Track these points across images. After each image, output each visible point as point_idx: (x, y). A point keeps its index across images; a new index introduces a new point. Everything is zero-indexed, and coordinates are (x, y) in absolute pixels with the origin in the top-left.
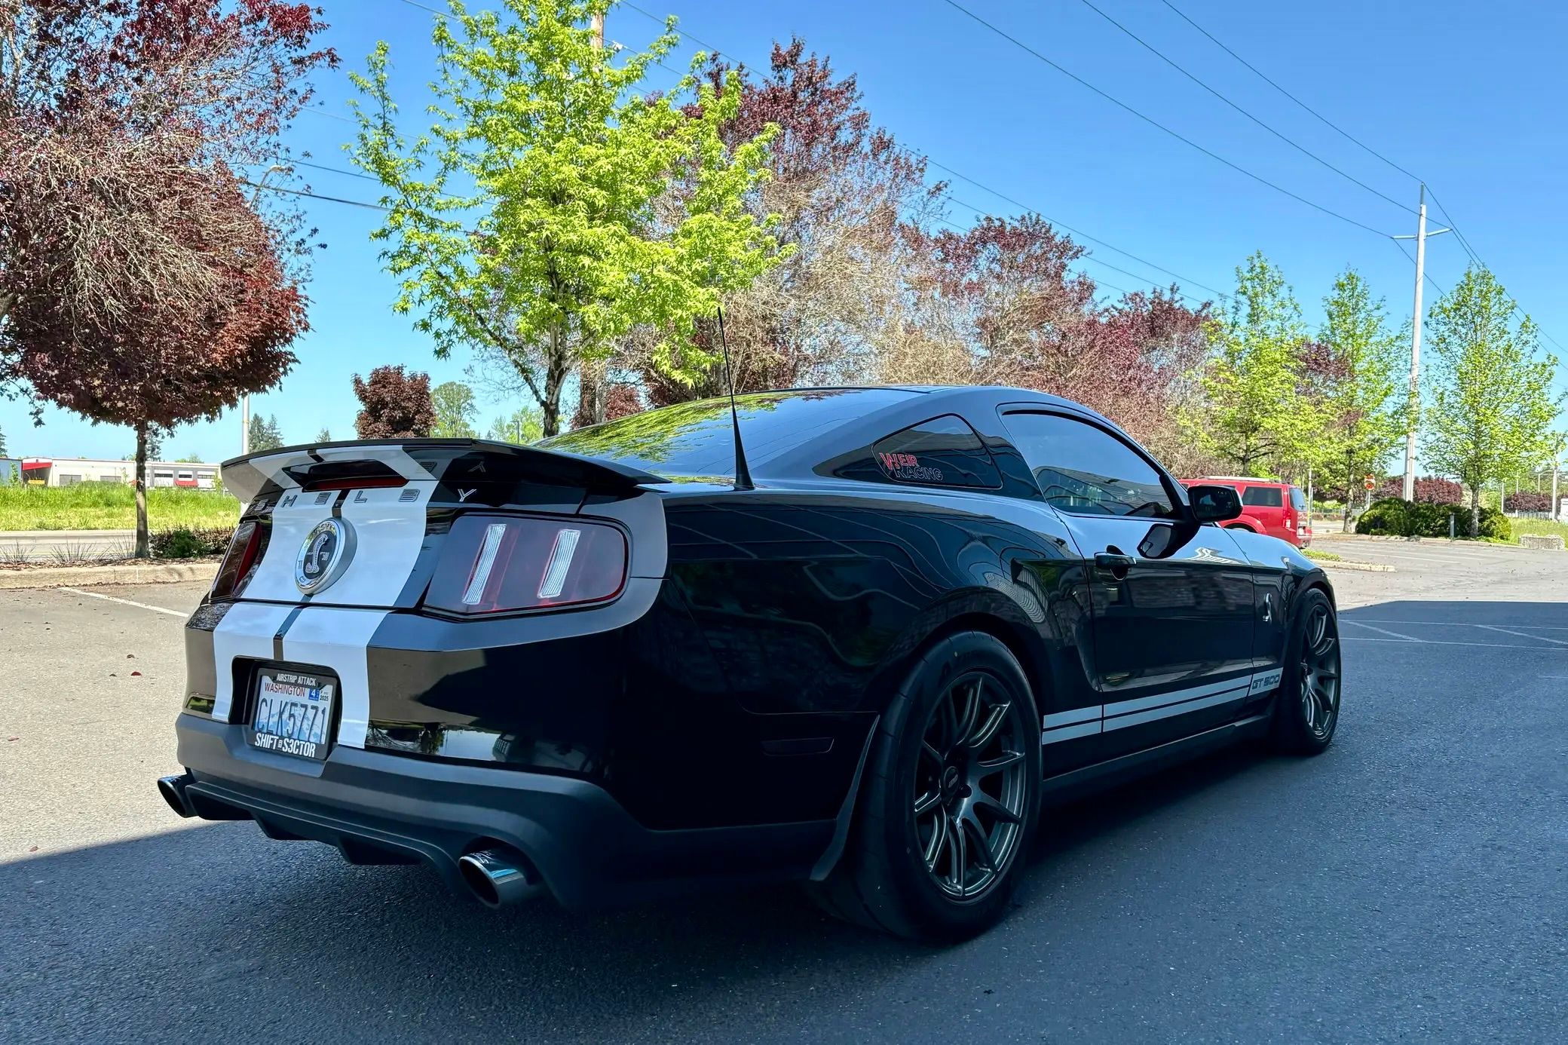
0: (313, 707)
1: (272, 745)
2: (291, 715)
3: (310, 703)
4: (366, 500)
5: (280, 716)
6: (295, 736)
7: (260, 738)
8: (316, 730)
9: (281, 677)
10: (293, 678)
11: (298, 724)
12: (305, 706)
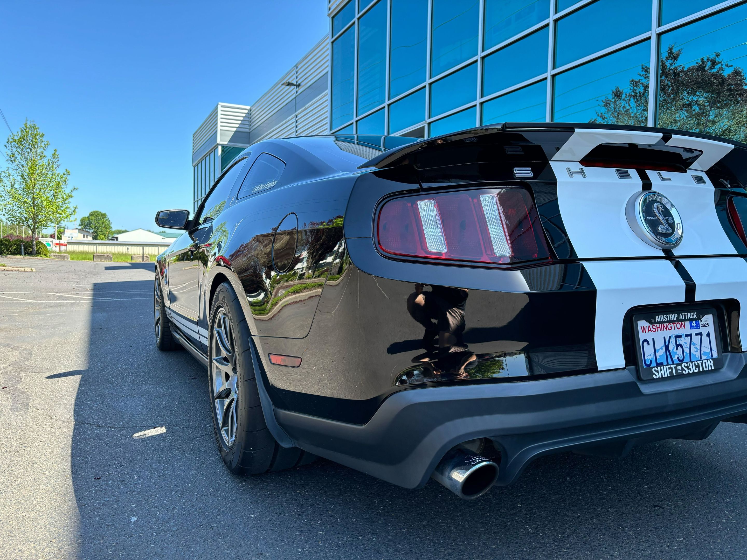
0: (697, 334)
1: (671, 373)
2: (678, 346)
3: (694, 332)
4: (669, 179)
5: (667, 348)
6: (687, 359)
7: (657, 372)
8: (706, 349)
9: (659, 318)
10: (674, 317)
11: (687, 350)
12: (690, 335)
